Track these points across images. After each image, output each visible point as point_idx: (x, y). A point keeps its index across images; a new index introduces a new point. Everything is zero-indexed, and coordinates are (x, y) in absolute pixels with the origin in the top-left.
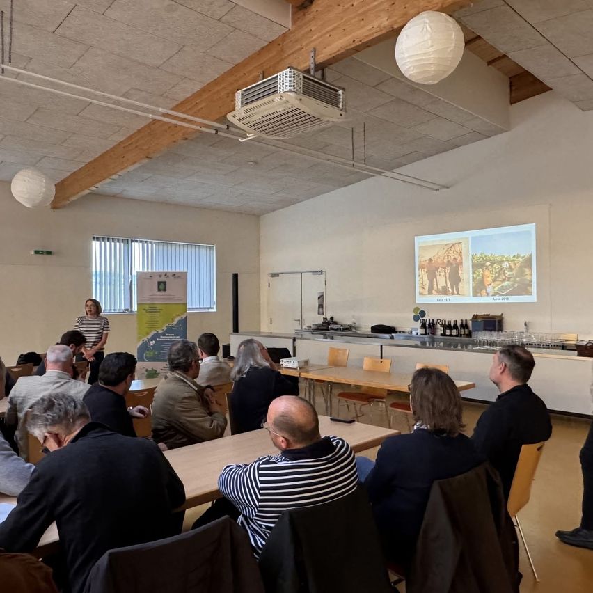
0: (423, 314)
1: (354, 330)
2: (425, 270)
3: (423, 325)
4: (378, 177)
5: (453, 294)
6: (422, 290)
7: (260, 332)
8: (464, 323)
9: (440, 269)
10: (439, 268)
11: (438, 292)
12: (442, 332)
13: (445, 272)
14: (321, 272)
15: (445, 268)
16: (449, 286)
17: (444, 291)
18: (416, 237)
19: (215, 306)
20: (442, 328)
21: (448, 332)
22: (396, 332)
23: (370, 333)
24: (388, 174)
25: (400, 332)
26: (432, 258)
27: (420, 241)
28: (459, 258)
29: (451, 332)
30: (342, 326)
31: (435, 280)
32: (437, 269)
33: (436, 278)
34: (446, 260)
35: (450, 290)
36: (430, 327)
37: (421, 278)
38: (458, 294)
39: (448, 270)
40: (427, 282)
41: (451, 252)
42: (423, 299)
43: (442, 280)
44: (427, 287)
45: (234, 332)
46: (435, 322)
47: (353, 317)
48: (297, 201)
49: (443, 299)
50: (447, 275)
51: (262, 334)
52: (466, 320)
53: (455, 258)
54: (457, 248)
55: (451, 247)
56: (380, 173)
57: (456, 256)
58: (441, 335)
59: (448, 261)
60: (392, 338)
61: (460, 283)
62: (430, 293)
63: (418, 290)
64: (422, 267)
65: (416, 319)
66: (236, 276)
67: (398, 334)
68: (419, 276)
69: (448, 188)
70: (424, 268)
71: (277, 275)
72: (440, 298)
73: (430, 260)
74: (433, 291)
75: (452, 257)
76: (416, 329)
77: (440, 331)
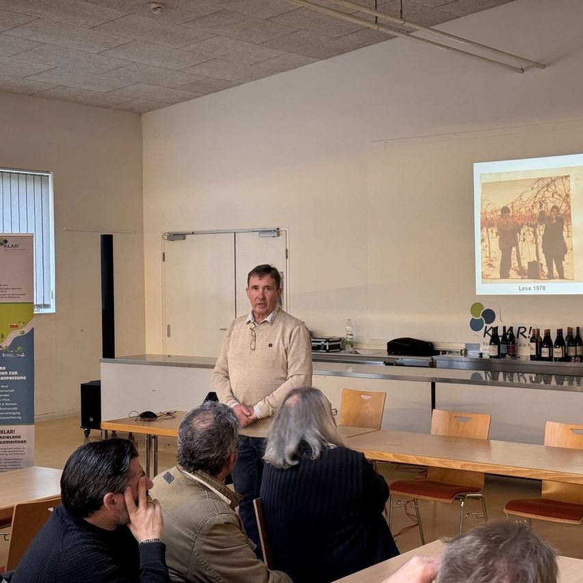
0: (489, 315)
1: (350, 349)
2: (495, 230)
3: (495, 340)
4: (401, 39)
5: (551, 277)
6: (488, 271)
7: (144, 356)
8: (575, 334)
9: (525, 228)
10: (522, 226)
11: (522, 273)
12: (534, 353)
13: (534, 233)
14: (278, 232)
15: (535, 227)
16: (543, 260)
17: (533, 272)
18: (475, 165)
19: (53, 303)
20: (534, 345)
21: (545, 352)
22: (437, 353)
23: (386, 355)
24: (422, 32)
25: (444, 352)
26: (509, 207)
27: (483, 171)
28: (564, 207)
29: (551, 352)
30: (328, 340)
31: (514, 249)
32: (518, 229)
33: (517, 244)
34: (536, 211)
35: (545, 269)
36: (506, 341)
37: (486, 246)
38: (562, 277)
39: (541, 231)
40: (497, 253)
41: (547, 194)
42: (488, 287)
43: (529, 249)
44: (497, 264)
45: (105, 356)
46: (515, 334)
47: (349, 322)
48: (227, 85)
49: (531, 287)
50: (540, 240)
51: (148, 360)
52: (578, 328)
53: (555, 207)
54: (560, 188)
55: (548, 185)
56: (408, 32)
57: (558, 204)
58: (532, 357)
59: (542, 213)
60: (433, 365)
61: (566, 257)
62: (504, 274)
63: (479, 269)
64: (487, 223)
65: (475, 325)
66: (107, 242)
67: (441, 356)
68: (483, 240)
69: (544, 66)
70: (493, 226)
71: (182, 236)
72: (525, 285)
73: (505, 210)
74: (511, 272)
75: (550, 205)
76: (478, 346)
77: (527, 350)
